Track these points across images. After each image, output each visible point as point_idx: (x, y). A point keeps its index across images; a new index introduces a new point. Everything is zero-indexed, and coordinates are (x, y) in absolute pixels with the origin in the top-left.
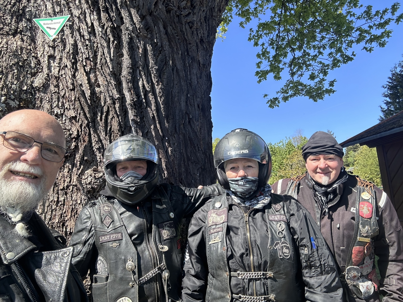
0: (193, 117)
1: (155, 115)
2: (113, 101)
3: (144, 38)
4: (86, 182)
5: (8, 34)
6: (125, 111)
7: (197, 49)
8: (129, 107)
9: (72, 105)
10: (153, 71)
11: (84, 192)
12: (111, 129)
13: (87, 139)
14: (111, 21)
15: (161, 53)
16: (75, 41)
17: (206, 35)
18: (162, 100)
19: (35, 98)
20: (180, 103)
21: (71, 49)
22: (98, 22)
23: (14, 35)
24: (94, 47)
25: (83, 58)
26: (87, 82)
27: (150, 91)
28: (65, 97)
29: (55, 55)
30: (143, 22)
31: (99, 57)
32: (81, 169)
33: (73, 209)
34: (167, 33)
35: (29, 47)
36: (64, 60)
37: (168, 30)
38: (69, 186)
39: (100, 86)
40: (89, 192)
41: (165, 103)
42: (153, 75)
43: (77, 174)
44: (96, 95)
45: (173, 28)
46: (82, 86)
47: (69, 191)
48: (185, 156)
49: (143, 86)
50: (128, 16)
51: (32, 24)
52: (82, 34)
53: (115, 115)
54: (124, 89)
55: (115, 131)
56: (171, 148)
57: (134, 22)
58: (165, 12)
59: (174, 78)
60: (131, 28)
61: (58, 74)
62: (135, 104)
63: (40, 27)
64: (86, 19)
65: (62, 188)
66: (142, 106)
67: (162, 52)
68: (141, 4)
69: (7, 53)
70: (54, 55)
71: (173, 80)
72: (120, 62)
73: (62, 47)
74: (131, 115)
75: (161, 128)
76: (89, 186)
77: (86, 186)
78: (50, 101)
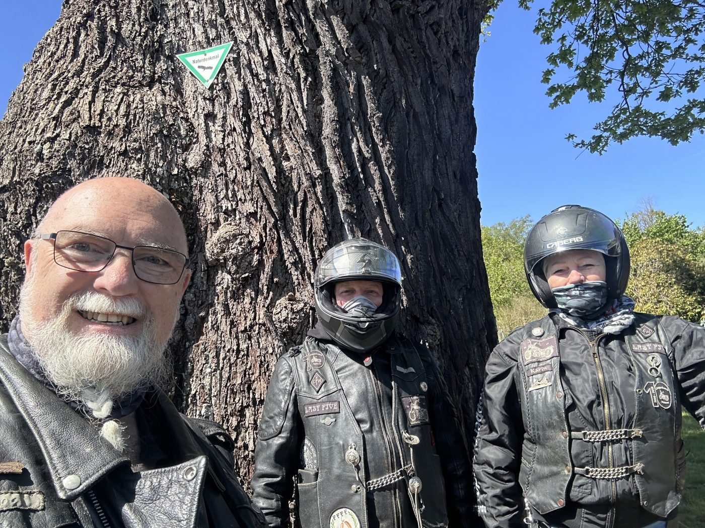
0: (445, 195)
1: (382, 199)
2: (312, 182)
3: (357, 65)
4: (279, 319)
5: (141, 85)
6: (331, 197)
7: (449, 71)
8: (337, 189)
9: (249, 194)
10: (374, 122)
11: (277, 335)
12: (311, 229)
13: (275, 248)
14: (301, 42)
15: (385, 88)
16: (245, 86)
17: (463, 42)
18: (392, 172)
19: (192, 187)
20: (422, 173)
21: (239, 99)
22: (280, 48)
23: (150, 85)
24: (275, 91)
25: (260, 113)
26: (269, 153)
27: (371, 158)
28: (236, 181)
29: (215, 112)
30: (352, 37)
31: (284, 109)
32: (269, 298)
33: (261, 361)
34: (394, 50)
35: (174, 104)
36: (231, 120)
37: (397, 44)
38: (254, 325)
39: (289, 158)
40: (284, 334)
41: (397, 176)
42: (374, 130)
43: (264, 306)
44: (284, 174)
45: (405, 39)
46: (262, 161)
47: (254, 334)
48: (436, 268)
49: (360, 150)
50: (328, 31)
51: (174, 64)
52: (254, 71)
53: (316, 206)
54: (327, 160)
55: (319, 233)
56: (411, 255)
57: (337, 38)
58: (389, 12)
59: (410, 130)
60: (333, 51)
61: (223, 143)
62: (347, 184)
63: (187, 67)
64: (259, 45)
65: (243, 329)
66: (359, 185)
67: (387, 85)
68: (348, 6)
69: (143, 117)
70: (213, 113)
71: (409, 134)
72: (318, 112)
73: (224, 98)
74: (342, 203)
75: (392, 221)
76: (284, 325)
77: (280, 325)
78: (215, 190)
